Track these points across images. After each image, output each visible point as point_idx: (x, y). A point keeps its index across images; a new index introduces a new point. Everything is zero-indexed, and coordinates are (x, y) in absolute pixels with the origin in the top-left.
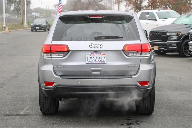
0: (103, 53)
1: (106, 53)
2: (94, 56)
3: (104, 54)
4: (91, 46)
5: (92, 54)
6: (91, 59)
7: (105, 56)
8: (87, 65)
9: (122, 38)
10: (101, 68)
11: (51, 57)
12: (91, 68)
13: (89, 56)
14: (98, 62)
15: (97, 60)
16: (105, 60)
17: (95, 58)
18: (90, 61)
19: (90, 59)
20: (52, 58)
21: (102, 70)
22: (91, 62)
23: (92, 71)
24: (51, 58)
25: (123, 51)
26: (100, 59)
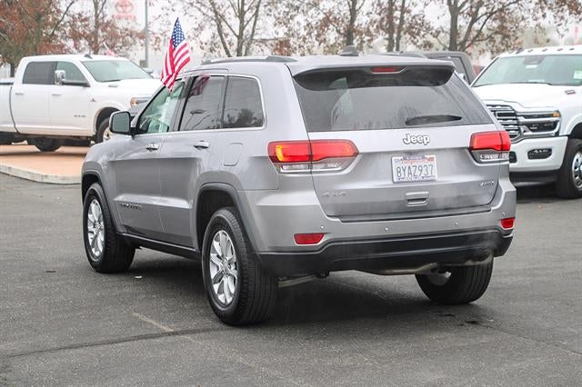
0: (428, 157)
1: (434, 156)
2: (409, 164)
3: (432, 159)
4: (407, 140)
5: (405, 159)
6: (404, 170)
7: (435, 163)
8: (397, 186)
9: (460, 118)
10: (427, 193)
11: (311, 173)
12: (408, 194)
13: (400, 165)
14: (420, 178)
15: (418, 173)
16: (435, 173)
17: (413, 169)
18: (403, 176)
19: (402, 171)
20: (314, 175)
21: (430, 197)
22: (405, 180)
23: (409, 200)
24: (310, 175)
25: (471, 149)
26: (424, 172)
